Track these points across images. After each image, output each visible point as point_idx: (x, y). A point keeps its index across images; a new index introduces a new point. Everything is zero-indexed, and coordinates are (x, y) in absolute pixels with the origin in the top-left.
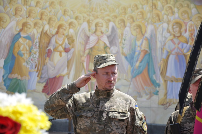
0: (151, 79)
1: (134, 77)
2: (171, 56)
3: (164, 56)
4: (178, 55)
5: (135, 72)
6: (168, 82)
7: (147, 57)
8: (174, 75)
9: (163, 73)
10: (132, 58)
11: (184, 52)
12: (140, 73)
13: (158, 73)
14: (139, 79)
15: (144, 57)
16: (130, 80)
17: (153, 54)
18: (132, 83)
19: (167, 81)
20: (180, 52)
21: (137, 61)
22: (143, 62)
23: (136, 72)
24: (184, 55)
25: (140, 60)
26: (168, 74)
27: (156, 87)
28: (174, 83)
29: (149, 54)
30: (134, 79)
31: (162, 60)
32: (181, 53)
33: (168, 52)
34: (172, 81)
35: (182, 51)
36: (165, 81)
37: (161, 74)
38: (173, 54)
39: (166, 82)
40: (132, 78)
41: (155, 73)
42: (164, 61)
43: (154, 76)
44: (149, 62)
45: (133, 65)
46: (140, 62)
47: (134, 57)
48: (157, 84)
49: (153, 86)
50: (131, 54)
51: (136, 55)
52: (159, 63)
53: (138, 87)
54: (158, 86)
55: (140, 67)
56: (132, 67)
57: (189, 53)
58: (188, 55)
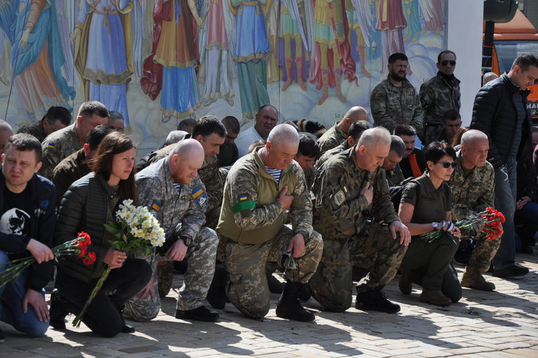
0: (55, 77)
1: (19, 72)
2: (95, 16)
3: (81, 17)
5: (20, 57)
7: (45, 16)
8: (102, 67)
9: (80, 63)
10: (13, 19)
11: (119, 7)
12: (32, 61)
13: (71, 61)
14: (30, 76)
15: (38, 18)
16: (9, 79)
17: (59, 11)
18: (14, 89)
19: (89, 81)
20: (113, 8)
22: (38, 32)
23: (23, 57)
24: (119, 13)
25: (30, 25)
26: (90, 65)
27: (66, 97)
28: (102, 86)
29: (50, 8)
30: (19, 77)
31: (76, 26)
32: (114, 10)
34: (99, 82)
35: (115, 6)
36: (85, 81)
37: (77, 63)
38: (99, 13)
39: (87, 82)
40: (14, 76)
41: (63, 61)
42: (81, 29)
43: (62, 68)
44: (51, 30)
45: (14, 39)
46: (31, 32)
47: (16, 17)
48: (69, 89)
49: (61, 96)
50: (9, 8)
51: (20, 11)
52: (70, 37)
53: (28, 100)
54: (71, 95)
55: (32, 44)
56: (14, 45)
57: (128, 11)
58: (127, 14)
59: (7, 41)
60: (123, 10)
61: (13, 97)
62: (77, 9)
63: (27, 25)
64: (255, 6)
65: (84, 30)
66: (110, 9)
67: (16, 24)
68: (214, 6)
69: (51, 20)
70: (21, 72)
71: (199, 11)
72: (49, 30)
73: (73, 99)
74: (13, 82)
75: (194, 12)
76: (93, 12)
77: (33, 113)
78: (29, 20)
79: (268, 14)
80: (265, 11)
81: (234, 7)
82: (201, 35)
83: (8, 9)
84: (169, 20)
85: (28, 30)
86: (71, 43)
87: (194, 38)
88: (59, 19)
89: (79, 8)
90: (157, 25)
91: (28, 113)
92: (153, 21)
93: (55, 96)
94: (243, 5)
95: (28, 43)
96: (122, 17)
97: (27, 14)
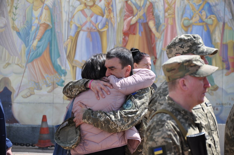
0: (53, 65)
1: (30, 61)
2: (81, 33)
3: (72, 33)
4: (90, 31)
5: (31, 54)
6: (78, 69)
7: (48, 33)
9: (70, 57)
10: (28, 34)
11: (98, 28)
12: (38, 56)
13: (64, 56)
14: (37, 64)
15: (44, 34)
16: (24, 65)
17: (57, 30)
18: (27, 70)
19: (76, 67)
20: (94, 28)
21: (34, 39)
22: (43, 41)
23: (33, 53)
24: (98, 31)
25: (38, 37)
26: (77, 58)
27: (60, 75)
29: (51, 29)
30: (30, 64)
31: (69, 38)
32: (94, 29)
33: (77, 27)
35: (96, 27)
36: (73, 67)
37: (68, 57)
38: (84, 31)
39: (75, 68)
40: (27, 63)
41: (59, 56)
42: (72, 40)
43: (58, 60)
44: (52, 40)
45: (28, 45)
46: (39, 41)
47: (30, 33)
48: (62, 71)
49: (57, 74)
50: (26, 29)
51: (32, 30)
52: (65, 43)
53: (35, 75)
54: (64, 74)
55: (39, 47)
56: (28, 48)
57: (105, 29)
58: (104, 31)
59: (23, 46)
60: (101, 29)
61: (26, 74)
62: (69, 29)
63: (37, 37)
64: (203, 26)
65: (74, 40)
66: (92, 28)
67: (30, 36)
68: (169, 27)
69: (51, 34)
70: (32, 61)
71: (157, 29)
72: (50, 40)
73: (65, 76)
74: (26, 66)
75: (154, 30)
76: (80, 31)
77: (38, 83)
78: (38, 35)
79: (214, 31)
80: (211, 29)
81: (185, 27)
82: (158, 42)
83: (25, 30)
84: (134, 34)
85: (36, 41)
86: (65, 47)
87: (152, 44)
88: (57, 34)
89: (70, 29)
90: (125, 37)
91: (35, 83)
92: (122, 35)
93: (52, 74)
94: (193, 25)
95: (37, 46)
96: (101, 33)
97: (37, 32)
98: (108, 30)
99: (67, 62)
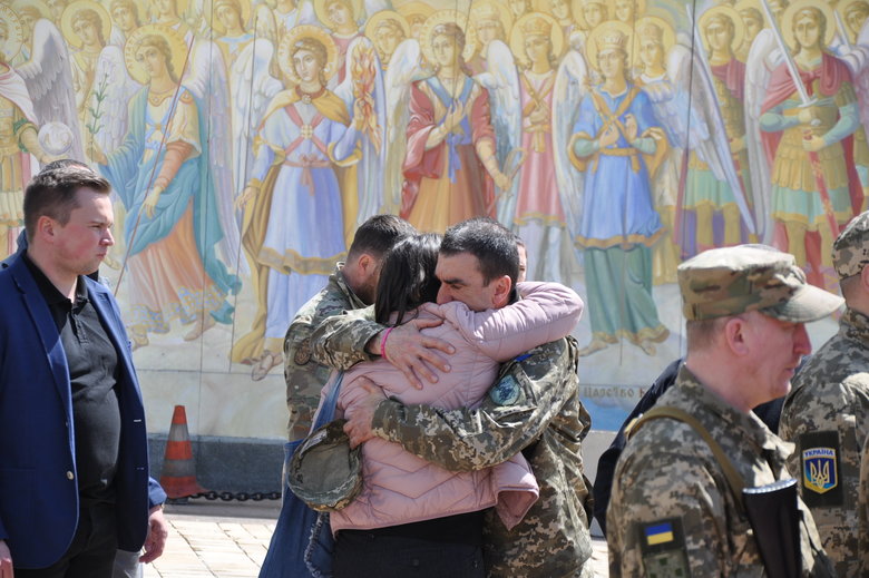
0: (204, 261)
1: (137, 249)
2: (285, 170)
3: (259, 170)
4: (310, 166)
5: (140, 228)
6: (273, 273)
7: (191, 169)
8: (296, 246)
9: (252, 239)
10: (132, 172)
11: (334, 156)
12: (161, 235)
13: (235, 235)
14: (158, 258)
15: (177, 173)
16: (120, 260)
17: (216, 161)
18: (127, 274)
19: (268, 268)
20: (321, 157)
21: (150, 186)
22: (175, 191)
23: (147, 227)
24: (334, 166)
25: (161, 181)
26: (272, 242)
28: (294, 277)
29: (200, 157)
30: (136, 258)
31: (249, 184)
32: (323, 161)
33: (272, 154)
34: (287, 269)
35: (326, 154)
36: (261, 268)
37: (246, 239)
38: (293, 165)
39: (264, 270)
40: (129, 254)
41: (220, 236)
42: (258, 190)
43: (217, 247)
44: (200, 190)
45: (132, 202)
46: (163, 192)
47: (137, 170)
48: (228, 278)
49: (212, 288)
50: (126, 156)
51: (145, 160)
52: (236, 197)
53: (151, 293)
54: (232, 287)
55: (164, 209)
56: (131, 211)
57: (353, 161)
58: (350, 167)
59: (118, 204)
60: (341, 160)
61: (124, 287)
62: (250, 159)
63: (157, 181)
64: (629, 157)
65: (263, 190)
66: (316, 158)
67: (136, 181)
68: (535, 156)
69: (200, 173)
70: (142, 250)
71: (501, 164)
72: (196, 188)
73: (235, 293)
74: (125, 264)
75: (491, 165)
76: (280, 165)
77: (160, 312)
78: (161, 174)
79: (660, 171)
80: (652, 165)
81: (580, 159)
82: (502, 201)
83: (124, 158)
84: (436, 177)
85: (156, 190)
86: (237, 210)
87: (487, 206)
88: (215, 173)
89: (254, 159)
90: (409, 185)
91: (150, 311)
92: (401, 178)
93: (200, 288)
94: (602, 154)
95: (156, 207)
96: (340, 173)
97: (158, 166)
98: (362, 162)
99: (243, 252)
